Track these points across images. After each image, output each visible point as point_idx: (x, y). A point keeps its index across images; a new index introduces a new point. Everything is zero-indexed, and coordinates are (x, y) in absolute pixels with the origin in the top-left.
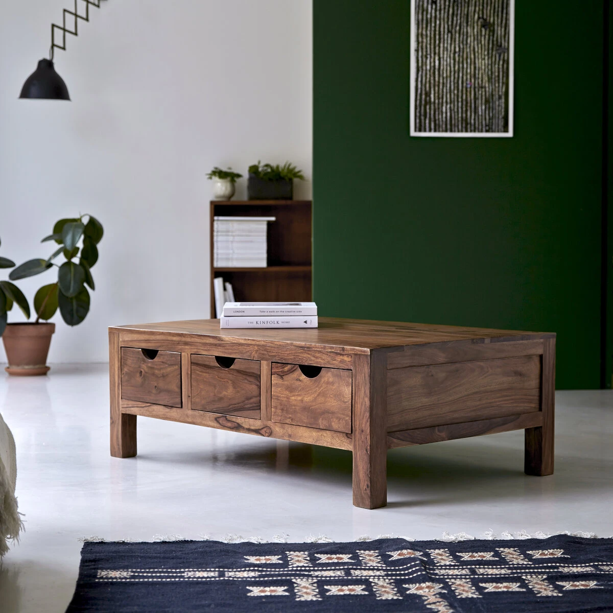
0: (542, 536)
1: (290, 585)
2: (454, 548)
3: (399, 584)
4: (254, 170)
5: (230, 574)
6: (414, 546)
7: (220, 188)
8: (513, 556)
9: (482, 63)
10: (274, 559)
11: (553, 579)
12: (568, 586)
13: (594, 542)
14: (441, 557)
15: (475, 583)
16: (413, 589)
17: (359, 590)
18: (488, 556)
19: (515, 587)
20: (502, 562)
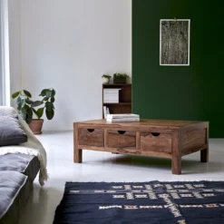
0: (198, 180)
1: (125, 195)
2: (172, 184)
3: (157, 194)
4: (115, 75)
5: (108, 192)
6: (161, 183)
7: (105, 80)
8: (189, 186)
9: (180, 44)
10: (121, 187)
11: (201, 193)
12: (205, 195)
13: (213, 182)
14: (169, 187)
15: (179, 194)
16: (161, 196)
17: (145, 196)
18: (182, 186)
19: (190, 195)
20: (186, 188)
